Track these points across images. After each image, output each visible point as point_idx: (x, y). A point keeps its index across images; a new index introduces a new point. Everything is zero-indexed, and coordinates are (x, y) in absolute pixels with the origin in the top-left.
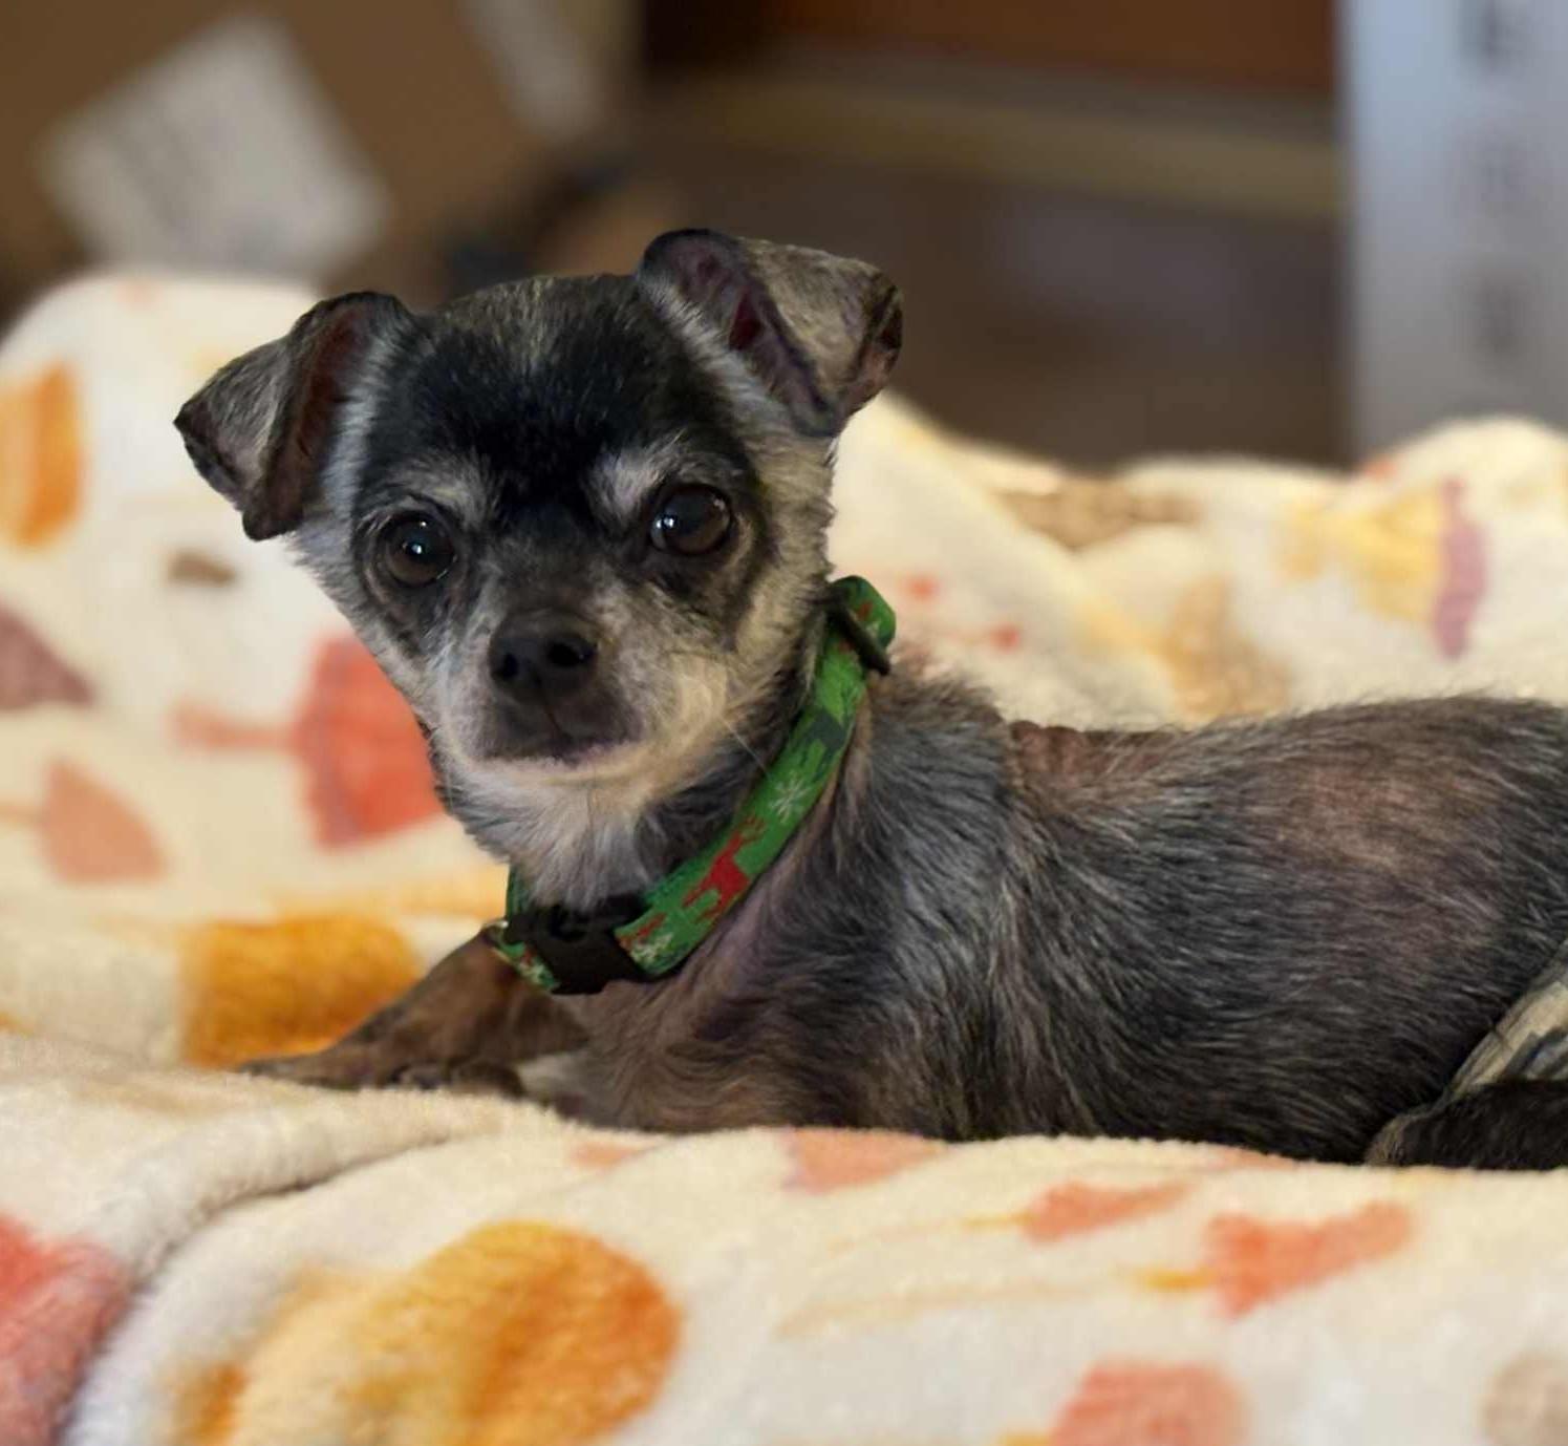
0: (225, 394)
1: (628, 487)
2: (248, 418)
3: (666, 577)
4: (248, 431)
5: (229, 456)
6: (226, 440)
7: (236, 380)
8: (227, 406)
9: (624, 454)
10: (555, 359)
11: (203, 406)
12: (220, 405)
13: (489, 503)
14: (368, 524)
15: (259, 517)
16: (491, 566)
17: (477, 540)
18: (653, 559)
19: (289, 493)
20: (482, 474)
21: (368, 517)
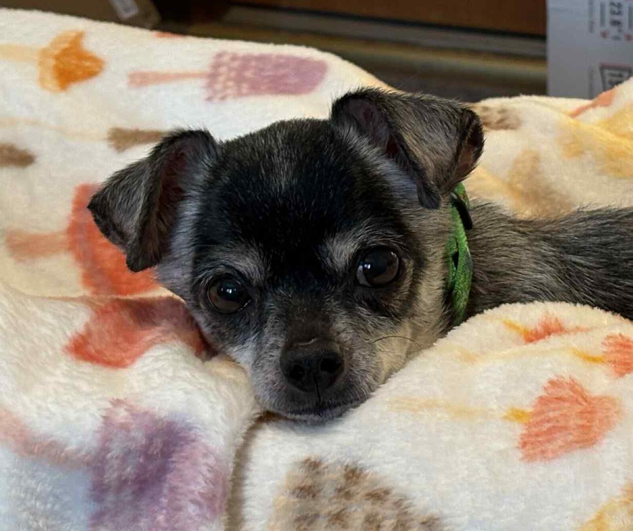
0: (116, 192)
1: (341, 253)
2: (129, 205)
3: (367, 301)
4: (129, 211)
5: (120, 225)
6: (118, 217)
7: (122, 184)
8: (118, 198)
9: (338, 236)
10: (294, 182)
11: (104, 198)
12: (114, 198)
13: (266, 269)
14: (200, 280)
15: (136, 260)
16: (270, 304)
17: (262, 290)
18: (359, 291)
19: (152, 246)
20: (260, 253)
21: (200, 276)
